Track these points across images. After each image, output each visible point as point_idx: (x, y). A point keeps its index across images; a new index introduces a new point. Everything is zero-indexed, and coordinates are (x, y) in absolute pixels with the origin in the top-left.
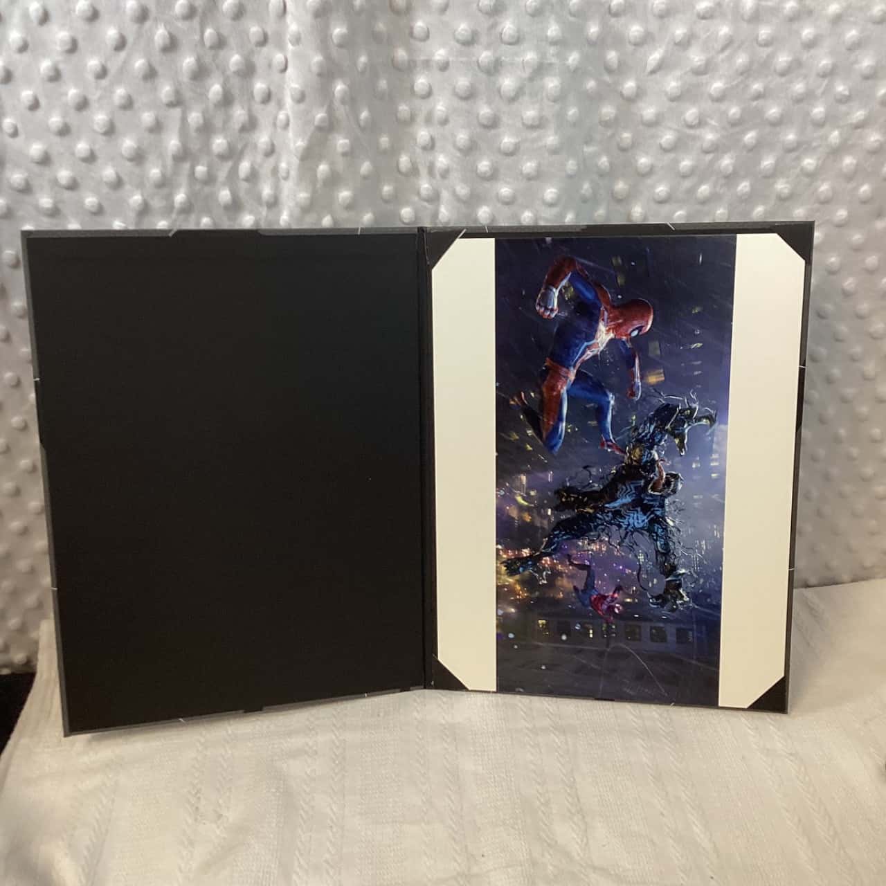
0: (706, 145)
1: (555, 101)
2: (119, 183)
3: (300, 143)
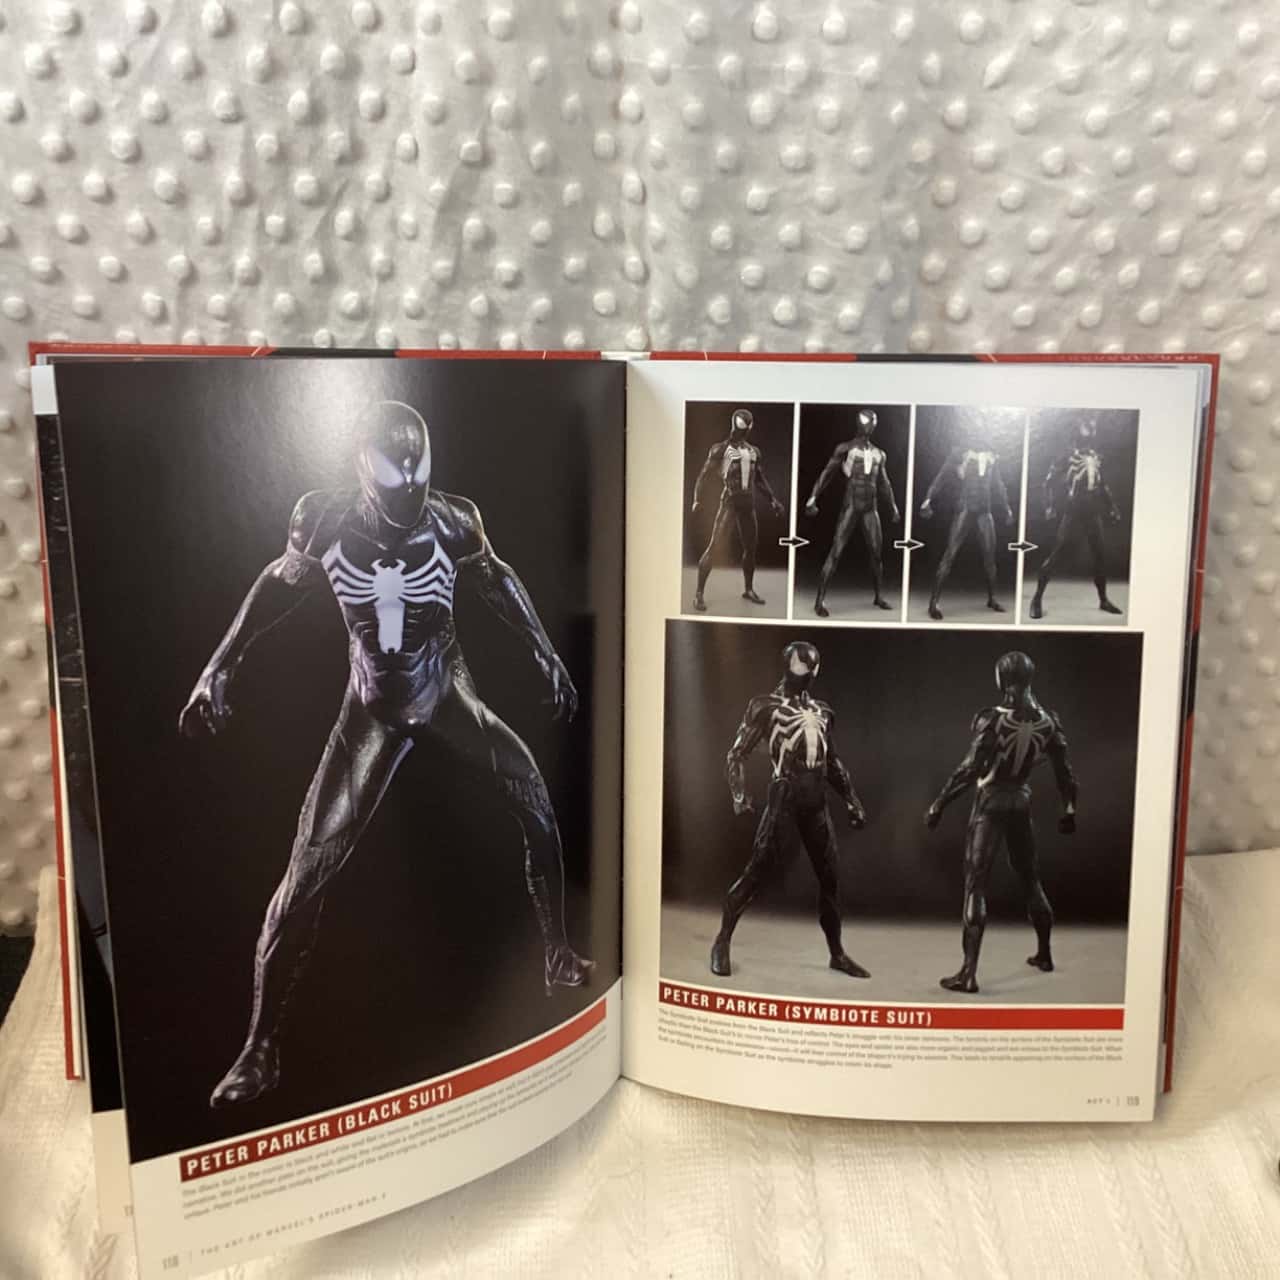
0: (1073, 206)
1: (832, 132)
2: (150, 236)
3: (438, 186)
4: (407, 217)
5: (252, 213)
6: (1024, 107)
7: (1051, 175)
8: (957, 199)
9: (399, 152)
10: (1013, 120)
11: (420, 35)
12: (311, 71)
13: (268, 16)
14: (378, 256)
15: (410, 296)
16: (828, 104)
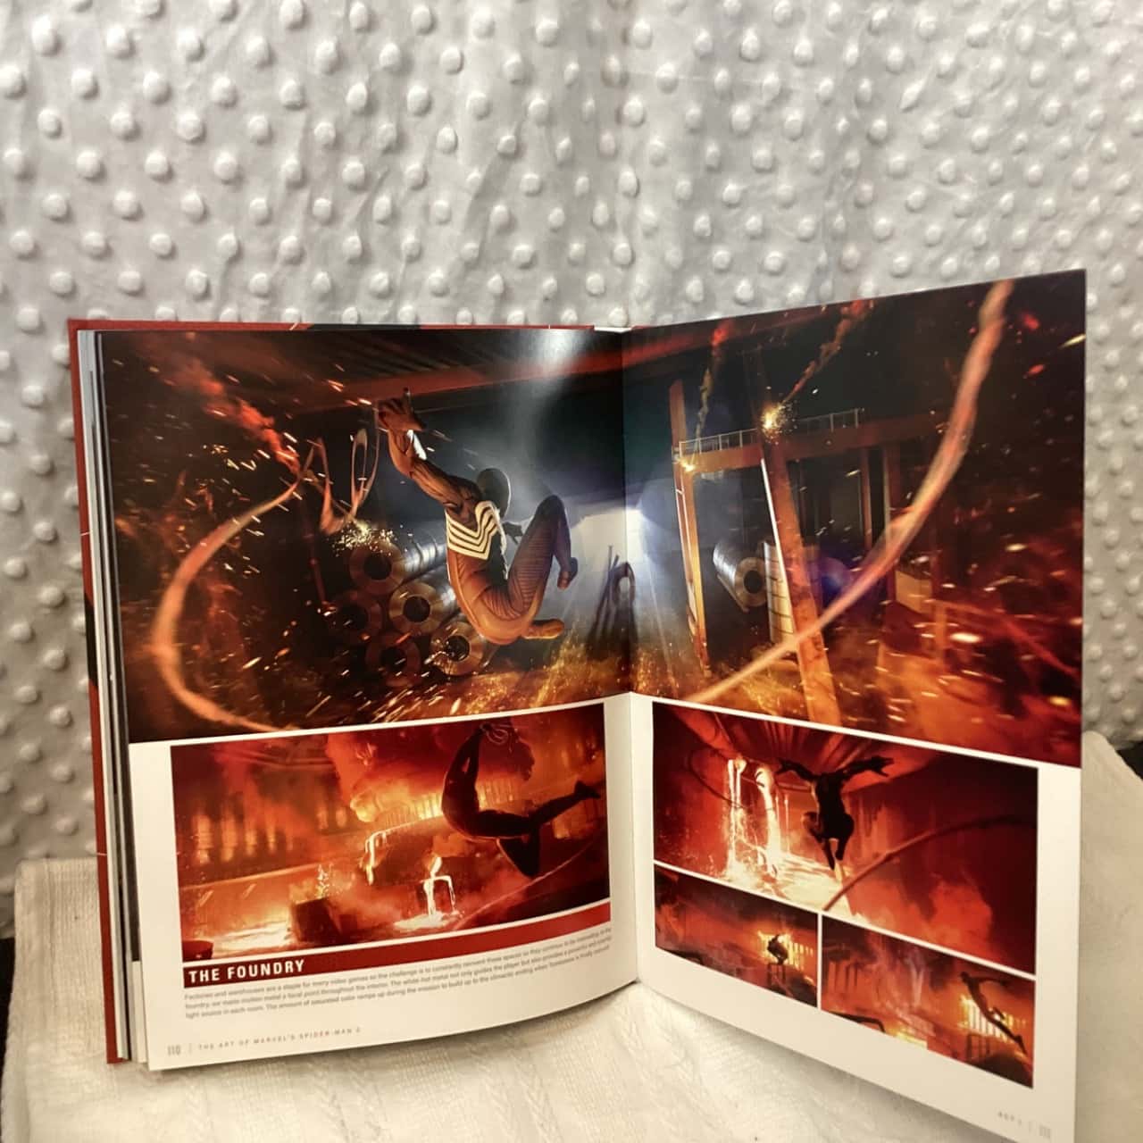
0: (961, 207)
1: (794, 139)
2: (203, 216)
3: (475, 175)
4: (441, 203)
5: (304, 195)
6: (930, 126)
7: (944, 182)
8: (875, 200)
9: (440, 144)
10: (921, 137)
11: (472, 39)
12: (370, 66)
13: (340, 13)
14: (409, 239)
15: (436, 275)
16: (793, 115)
